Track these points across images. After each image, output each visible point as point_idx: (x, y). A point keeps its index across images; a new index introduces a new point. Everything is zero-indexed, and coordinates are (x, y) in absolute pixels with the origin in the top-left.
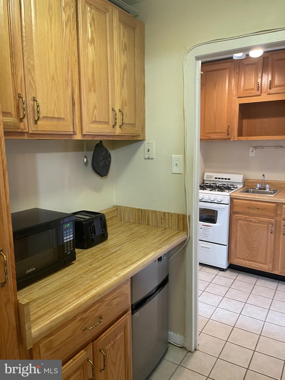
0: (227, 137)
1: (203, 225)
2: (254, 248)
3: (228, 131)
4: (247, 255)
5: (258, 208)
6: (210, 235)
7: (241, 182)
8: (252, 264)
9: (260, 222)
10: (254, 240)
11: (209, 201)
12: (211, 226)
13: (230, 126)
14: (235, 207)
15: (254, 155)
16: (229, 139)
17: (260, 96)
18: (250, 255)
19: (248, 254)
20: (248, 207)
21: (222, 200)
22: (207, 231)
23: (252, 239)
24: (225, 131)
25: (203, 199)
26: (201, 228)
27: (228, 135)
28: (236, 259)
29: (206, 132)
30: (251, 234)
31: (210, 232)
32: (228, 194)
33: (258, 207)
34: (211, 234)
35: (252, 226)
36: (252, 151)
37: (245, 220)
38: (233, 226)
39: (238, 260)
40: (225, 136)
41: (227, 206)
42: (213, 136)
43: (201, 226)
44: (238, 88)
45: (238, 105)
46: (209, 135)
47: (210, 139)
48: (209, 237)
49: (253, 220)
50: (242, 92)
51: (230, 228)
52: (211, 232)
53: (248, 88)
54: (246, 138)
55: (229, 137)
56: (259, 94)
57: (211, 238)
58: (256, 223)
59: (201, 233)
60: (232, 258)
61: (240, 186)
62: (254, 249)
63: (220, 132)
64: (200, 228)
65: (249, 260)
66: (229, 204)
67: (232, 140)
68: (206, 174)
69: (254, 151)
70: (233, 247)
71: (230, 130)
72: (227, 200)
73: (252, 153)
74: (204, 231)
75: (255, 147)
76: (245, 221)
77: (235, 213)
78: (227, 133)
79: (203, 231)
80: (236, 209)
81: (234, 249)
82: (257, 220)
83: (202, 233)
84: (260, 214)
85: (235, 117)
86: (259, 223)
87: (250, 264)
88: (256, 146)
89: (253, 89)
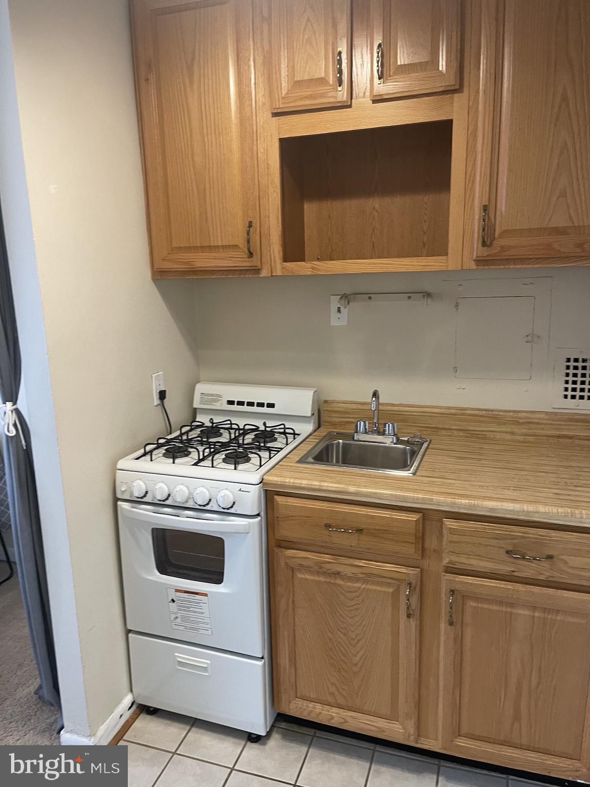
0: (247, 264)
1: (177, 591)
2: (356, 664)
3: (248, 242)
4: (333, 689)
5: (360, 531)
6: (204, 623)
7: (309, 415)
8: (348, 719)
9: (369, 577)
10: (353, 639)
11: (190, 504)
12: (206, 595)
13: (256, 224)
14: (280, 523)
15: (345, 323)
16: (257, 271)
17: (350, 106)
18: (343, 689)
19: (332, 684)
20: (328, 526)
21: (234, 503)
22: (195, 612)
23: (344, 634)
24: (240, 241)
25: (170, 498)
26: (173, 601)
27: (251, 254)
28: (299, 702)
29: (174, 245)
30: (343, 617)
31: (202, 613)
32: (255, 478)
33: (362, 526)
34: (207, 620)
35: (344, 592)
36: (339, 310)
37: (319, 569)
38: (280, 589)
39: (305, 703)
40: (238, 260)
41: (253, 523)
42: (203, 261)
43: (173, 595)
44: (270, 79)
45: (277, 145)
46: (189, 256)
47: (194, 272)
48: (202, 632)
49: (348, 571)
50: (284, 92)
51: (272, 596)
52: (206, 614)
53: (306, 78)
54: (313, 268)
55: (255, 261)
56: (345, 99)
57: (209, 632)
58: (357, 580)
59: (173, 616)
60: (284, 697)
61: (305, 429)
62: (355, 669)
63: (224, 247)
64: (170, 600)
65: (340, 707)
66: (262, 514)
67: (264, 273)
68: (200, 388)
69: (342, 309)
70: (284, 659)
71: (255, 238)
72: (251, 500)
73: (339, 315)
74: (184, 611)
75: (346, 298)
76: (318, 573)
77: (283, 544)
78: (247, 251)
79: (180, 610)
80: (286, 531)
81: (287, 666)
82: (359, 570)
83: (179, 615)
84: (368, 549)
85: (271, 190)
86: (366, 582)
87: (343, 721)
88: (348, 292)
89: (322, 81)
